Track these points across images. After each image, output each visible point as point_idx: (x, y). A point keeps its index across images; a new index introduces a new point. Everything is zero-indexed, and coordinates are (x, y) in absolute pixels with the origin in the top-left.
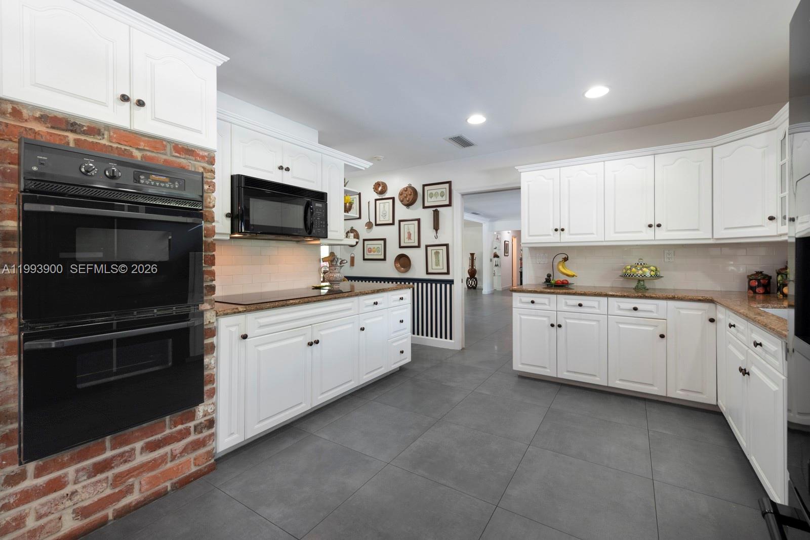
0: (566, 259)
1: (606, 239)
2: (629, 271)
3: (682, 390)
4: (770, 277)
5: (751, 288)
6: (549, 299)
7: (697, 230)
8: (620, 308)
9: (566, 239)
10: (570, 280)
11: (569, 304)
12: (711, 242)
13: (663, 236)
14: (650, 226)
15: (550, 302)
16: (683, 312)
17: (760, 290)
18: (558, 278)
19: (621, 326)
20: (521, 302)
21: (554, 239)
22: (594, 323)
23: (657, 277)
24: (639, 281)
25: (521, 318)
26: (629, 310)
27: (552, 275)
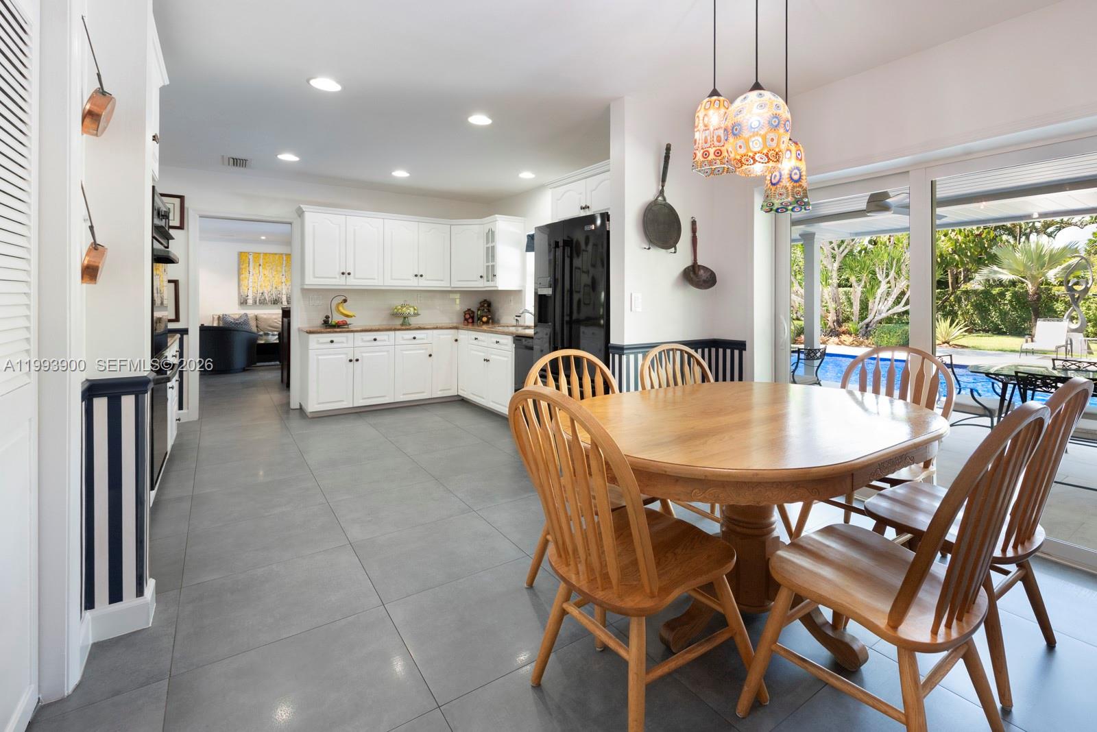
0: (345, 301)
1: (385, 284)
2: (400, 311)
3: (441, 390)
4: (473, 312)
5: (466, 319)
6: (347, 337)
7: (442, 280)
8: (403, 339)
9: (352, 282)
10: (349, 320)
11: (365, 340)
12: (449, 289)
13: (423, 284)
14: (416, 276)
15: (347, 341)
16: (442, 337)
17: (470, 320)
18: (336, 318)
19: (405, 352)
20: (319, 343)
21: (340, 282)
22: (385, 353)
23: (416, 315)
24: (405, 318)
25: (318, 360)
26: (410, 339)
27: (331, 316)
